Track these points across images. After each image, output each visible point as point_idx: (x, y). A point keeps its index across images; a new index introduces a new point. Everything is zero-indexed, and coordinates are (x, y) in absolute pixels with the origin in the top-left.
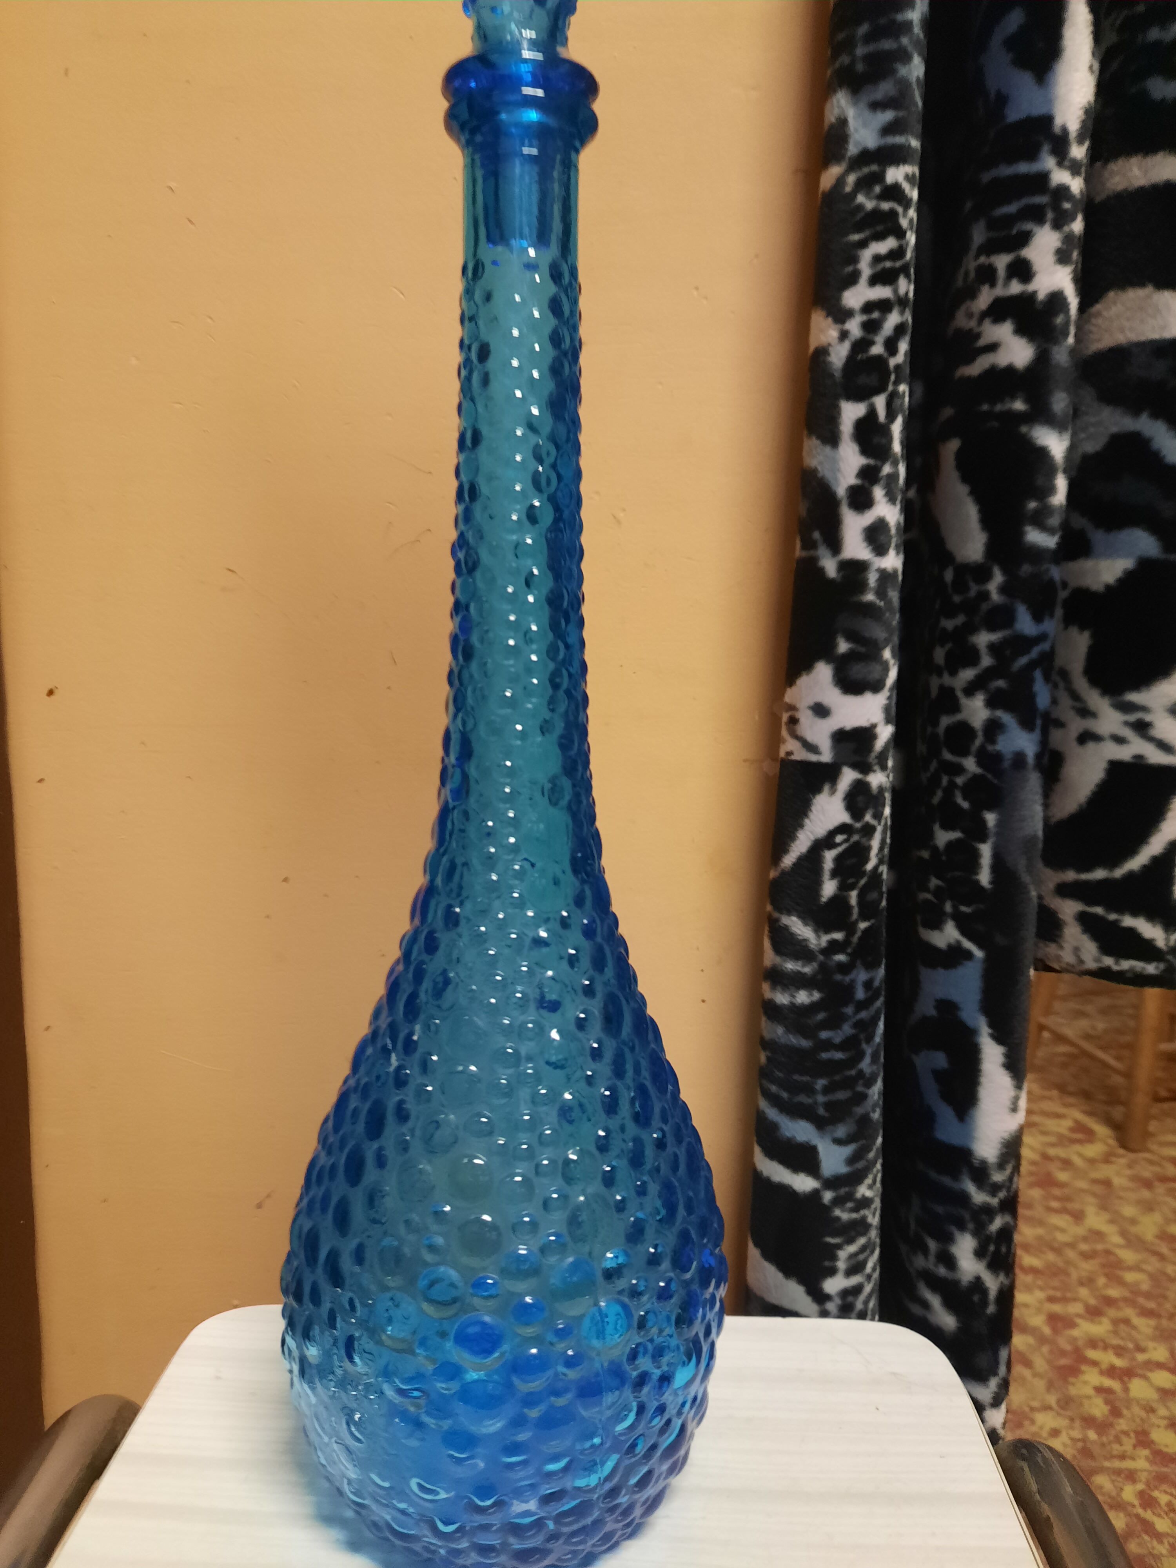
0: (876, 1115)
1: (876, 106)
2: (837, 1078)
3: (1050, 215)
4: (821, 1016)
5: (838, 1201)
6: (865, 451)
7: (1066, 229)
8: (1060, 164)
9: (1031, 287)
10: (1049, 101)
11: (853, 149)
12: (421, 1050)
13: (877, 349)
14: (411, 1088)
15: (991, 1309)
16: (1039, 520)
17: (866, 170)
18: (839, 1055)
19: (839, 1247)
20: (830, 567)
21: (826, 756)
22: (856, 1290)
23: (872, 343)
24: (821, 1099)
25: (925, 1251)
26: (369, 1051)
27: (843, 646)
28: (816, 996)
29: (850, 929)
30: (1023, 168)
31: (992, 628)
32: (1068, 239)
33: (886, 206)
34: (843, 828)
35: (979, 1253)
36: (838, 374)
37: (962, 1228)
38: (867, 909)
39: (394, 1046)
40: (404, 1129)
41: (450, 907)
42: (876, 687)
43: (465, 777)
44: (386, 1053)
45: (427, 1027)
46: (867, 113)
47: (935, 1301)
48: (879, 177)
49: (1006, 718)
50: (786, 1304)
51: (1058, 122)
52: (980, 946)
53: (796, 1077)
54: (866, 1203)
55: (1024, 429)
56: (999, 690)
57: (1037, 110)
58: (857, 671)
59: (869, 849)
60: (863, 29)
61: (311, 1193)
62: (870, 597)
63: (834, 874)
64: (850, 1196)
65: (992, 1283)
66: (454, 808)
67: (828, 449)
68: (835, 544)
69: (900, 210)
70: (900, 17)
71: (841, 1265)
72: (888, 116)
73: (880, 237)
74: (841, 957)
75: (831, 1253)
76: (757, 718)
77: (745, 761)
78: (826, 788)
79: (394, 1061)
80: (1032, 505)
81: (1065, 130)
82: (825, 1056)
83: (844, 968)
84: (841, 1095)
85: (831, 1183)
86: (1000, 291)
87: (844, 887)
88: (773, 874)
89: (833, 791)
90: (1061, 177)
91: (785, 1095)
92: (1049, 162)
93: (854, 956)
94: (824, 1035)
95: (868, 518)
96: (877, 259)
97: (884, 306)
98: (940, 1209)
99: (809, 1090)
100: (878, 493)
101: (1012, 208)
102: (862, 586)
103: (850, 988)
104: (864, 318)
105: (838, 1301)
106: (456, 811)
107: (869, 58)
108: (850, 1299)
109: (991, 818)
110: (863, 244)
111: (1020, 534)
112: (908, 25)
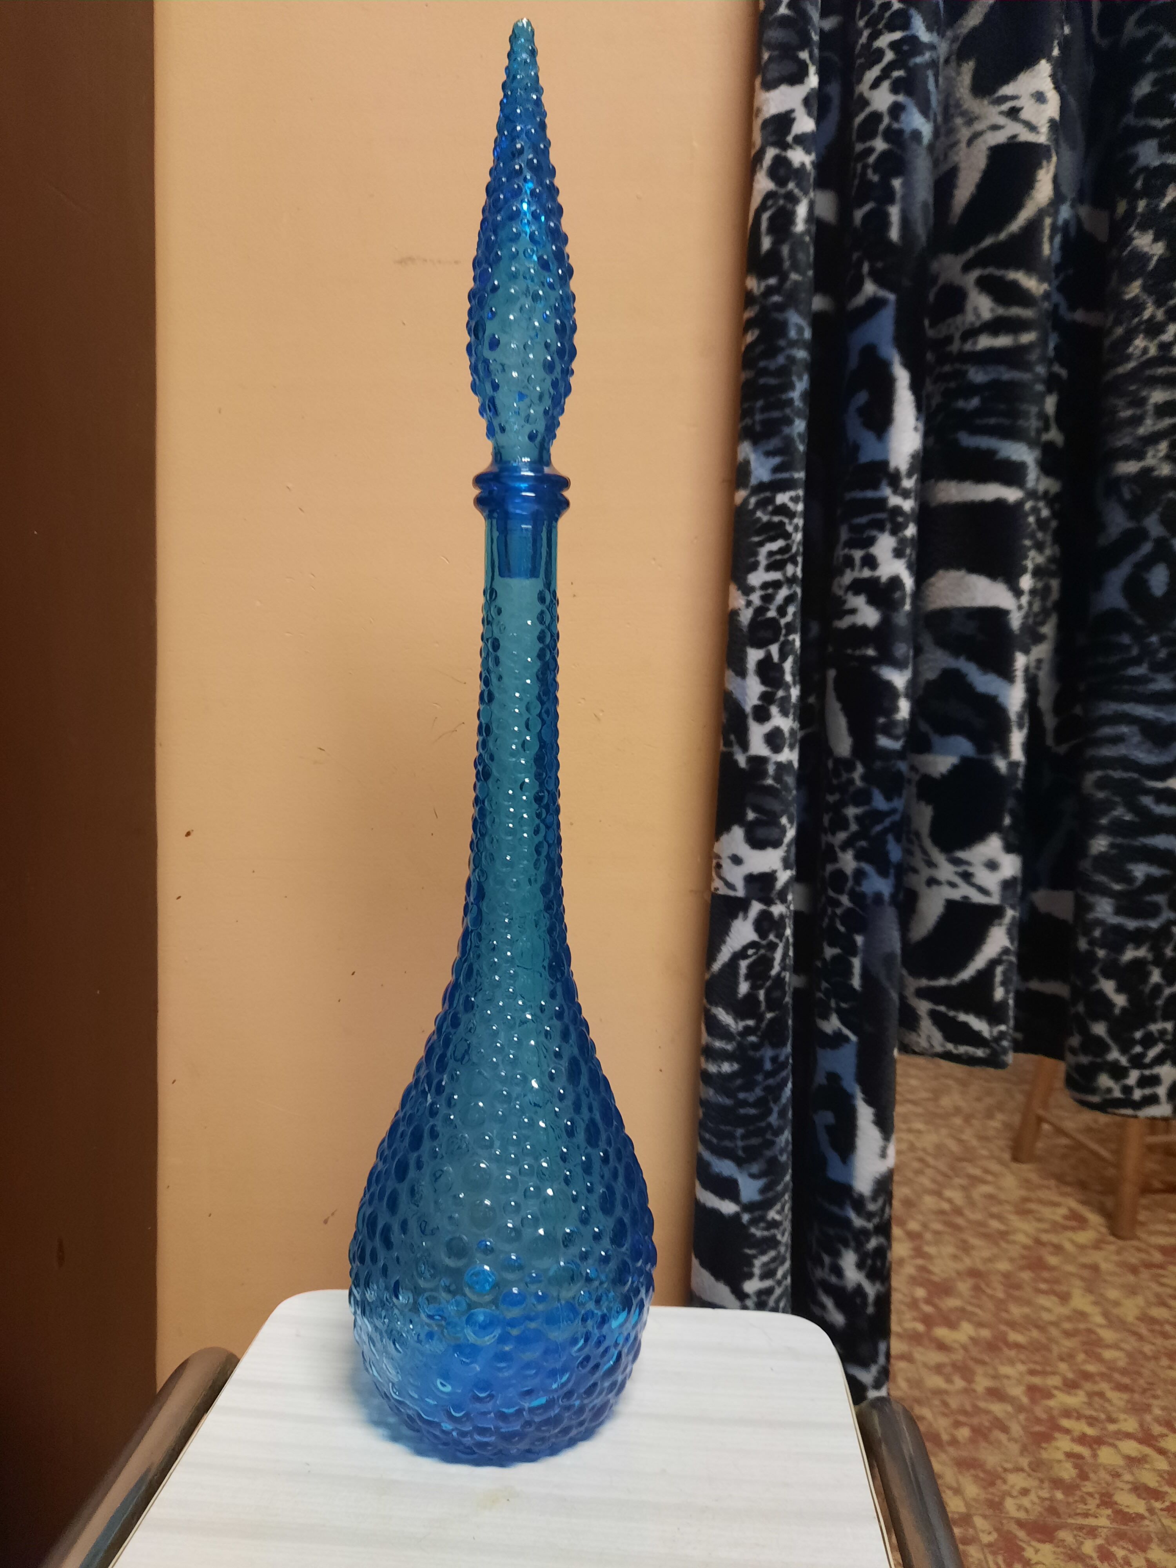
0: (784, 1158)
1: (768, 454)
2: (751, 1128)
3: (888, 526)
4: (739, 1082)
5: (754, 1222)
6: (764, 682)
7: (900, 535)
8: (895, 492)
9: (877, 573)
10: (886, 451)
11: (753, 481)
12: (447, 1091)
13: (772, 614)
14: (440, 1116)
15: (870, 1310)
16: (888, 730)
17: (762, 496)
18: (752, 1111)
19: (755, 1257)
20: (741, 760)
21: (740, 893)
22: (769, 1291)
23: (768, 609)
24: (740, 1143)
25: (822, 1264)
26: (413, 1093)
27: (751, 816)
28: (736, 1066)
29: (760, 1018)
30: (870, 494)
31: (857, 804)
32: (902, 542)
33: (776, 519)
34: (752, 945)
35: (860, 1266)
36: (745, 630)
37: (847, 1245)
38: (773, 1003)
39: (429, 1090)
40: (435, 1144)
41: (468, 997)
42: (776, 844)
43: (480, 911)
44: (424, 1094)
45: (452, 1078)
46: (763, 459)
47: (829, 1303)
48: (771, 500)
49: (867, 868)
50: (716, 1300)
51: (893, 464)
52: (855, 1033)
53: (723, 1127)
54: (775, 1224)
55: (874, 668)
56: (863, 848)
57: (878, 457)
58: (761, 833)
59: (772, 960)
60: (760, 403)
61: (372, 1190)
62: (770, 782)
63: (748, 977)
64: (762, 1218)
65: (871, 1290)
66: (472, 931)
67: (739, 679)
68: (744, 745)
69: (786, 520)
70: (784, 397)
71: (757, 1271)
72: (776, 460)
73: (773, 539)
74: (753, 1039)
75: (748, 1261)
76: (699, 860)
77: (691, 891)
78: (741, 915)
79: (429, 1099)
80: (882, 720)
81: (897, 471)
82: (742, 1111)
83: (755, 1047)
84: (755, 1141)
85: (748, 1207)
86: (856, 574)
87: (754, 987)
88: (707, 976)
89: (745, 917)
90: (895, 500)
91: (715, 1141)
92: (887, 491)
93: (763, 1038)
94: (742, 1095)
95: (767, 727)
96: (771, 554)
97: (776, 585)
98: (831, 1232)
99: (731, 1137)
100: (774, 710)
101: (863, 520)
102: (764, 774)
103: (761, 1061)
104: (762, 593)
105: (755, 1299)
106: (473, 934)
107: (764, 423)
108: (764, 1298)
109: (859, 939)
110: (761, 544)
111: (873, 740)
112: (791, 401)
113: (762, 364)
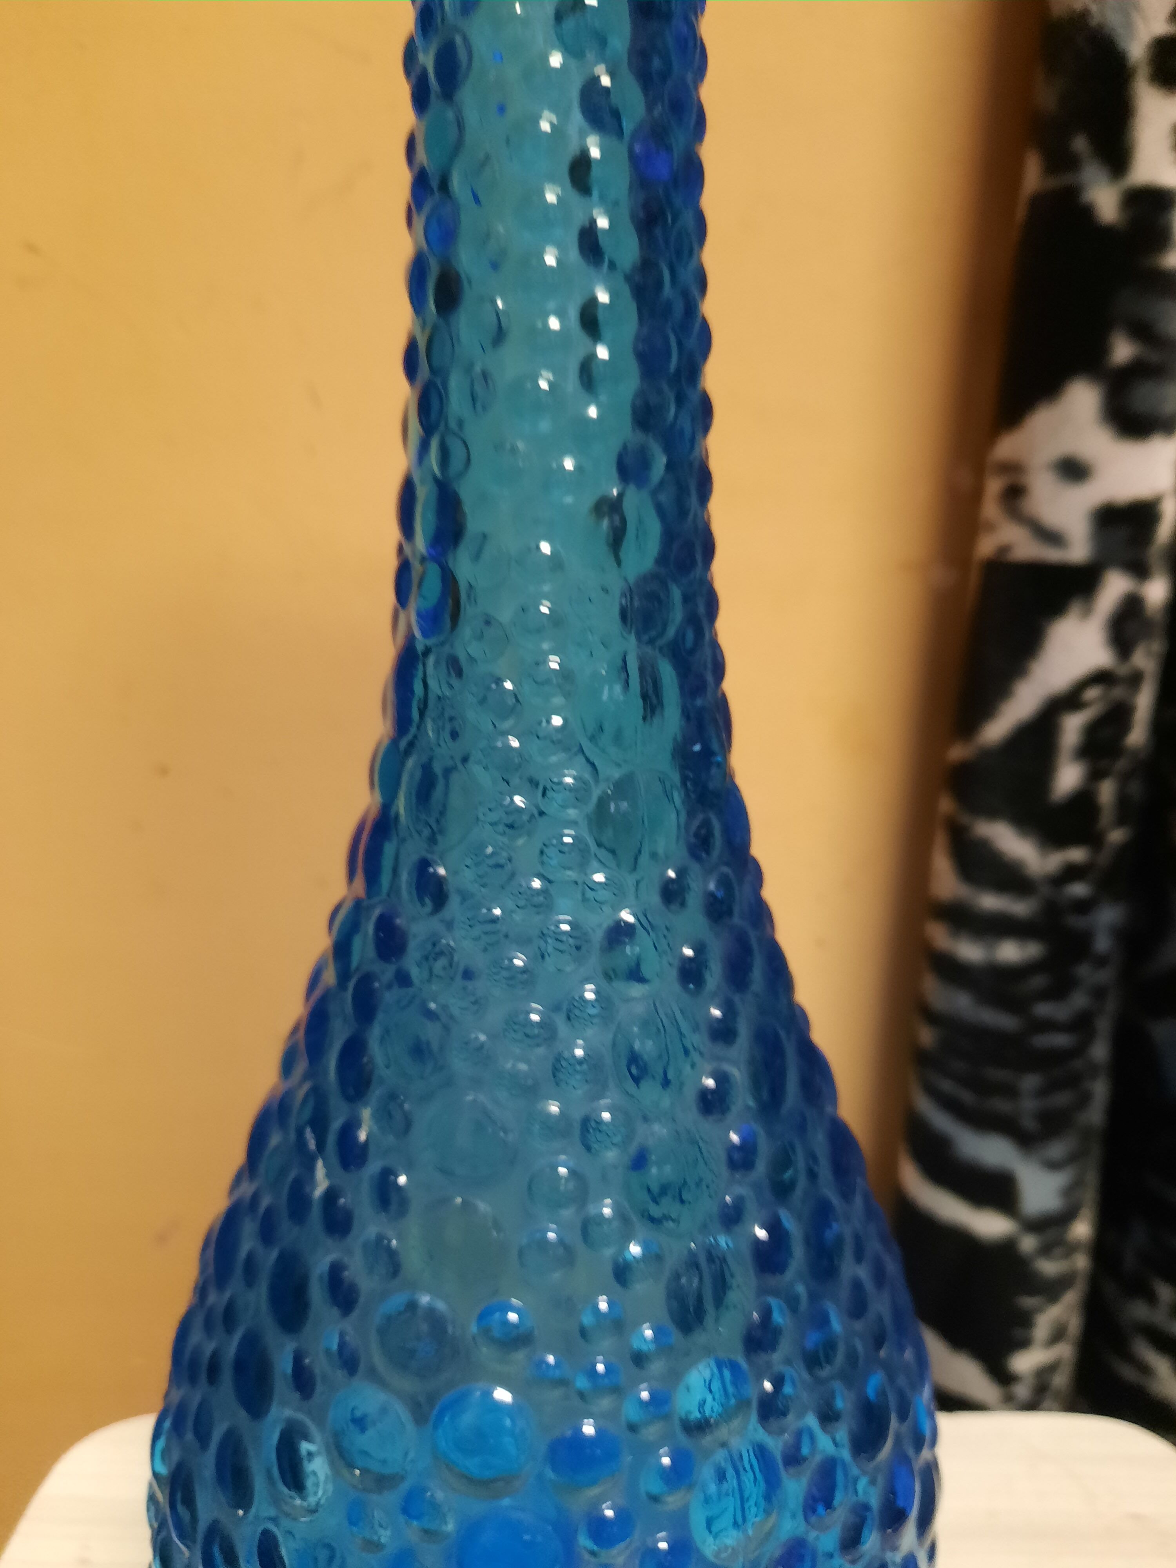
2: (1057, 1074)
4: (1038, 982)
18: (1061, 1040)
19: (1040, 1310)
20: (1105, 201)
21: (1077, 550)
22: (1054, 1367)
24: (1029, 1105)
25: (1153, 1299)
26: (275, 1139)
27: (1124, 352)
28: (1033, 949)
29: (1097, 842)
34: (1101, 678)
38: (1126, 810)
41: (424, 865)
43: (449, 581)
45: (384, 1115)
53: (986, 1070)
54: (1076, 1246)
58: (1146, 396)
59: (1132, 710)
63: (1079, 754)
64: (1059, 1240)
66: (427, 652)
68: (1117, 157)
71: (1039, 1334)
74: (1079, 889)
75: (1025, 1320)
78: (1075, 606)
82: (1041, 1041)
83: (1083, 907)
84: (1061, 1098)
85: (1034, 1225)
87: (1094, 775)
88: (958, 753)
89: (1089, 611)
91: (967, 1095)
93: (1099, 887)
94: (1044, 1010)
99: (1010, 1092)
103: (1087, 936)
105: (1032, 1382)
106: (431, 660)
108: (1049, 1378)
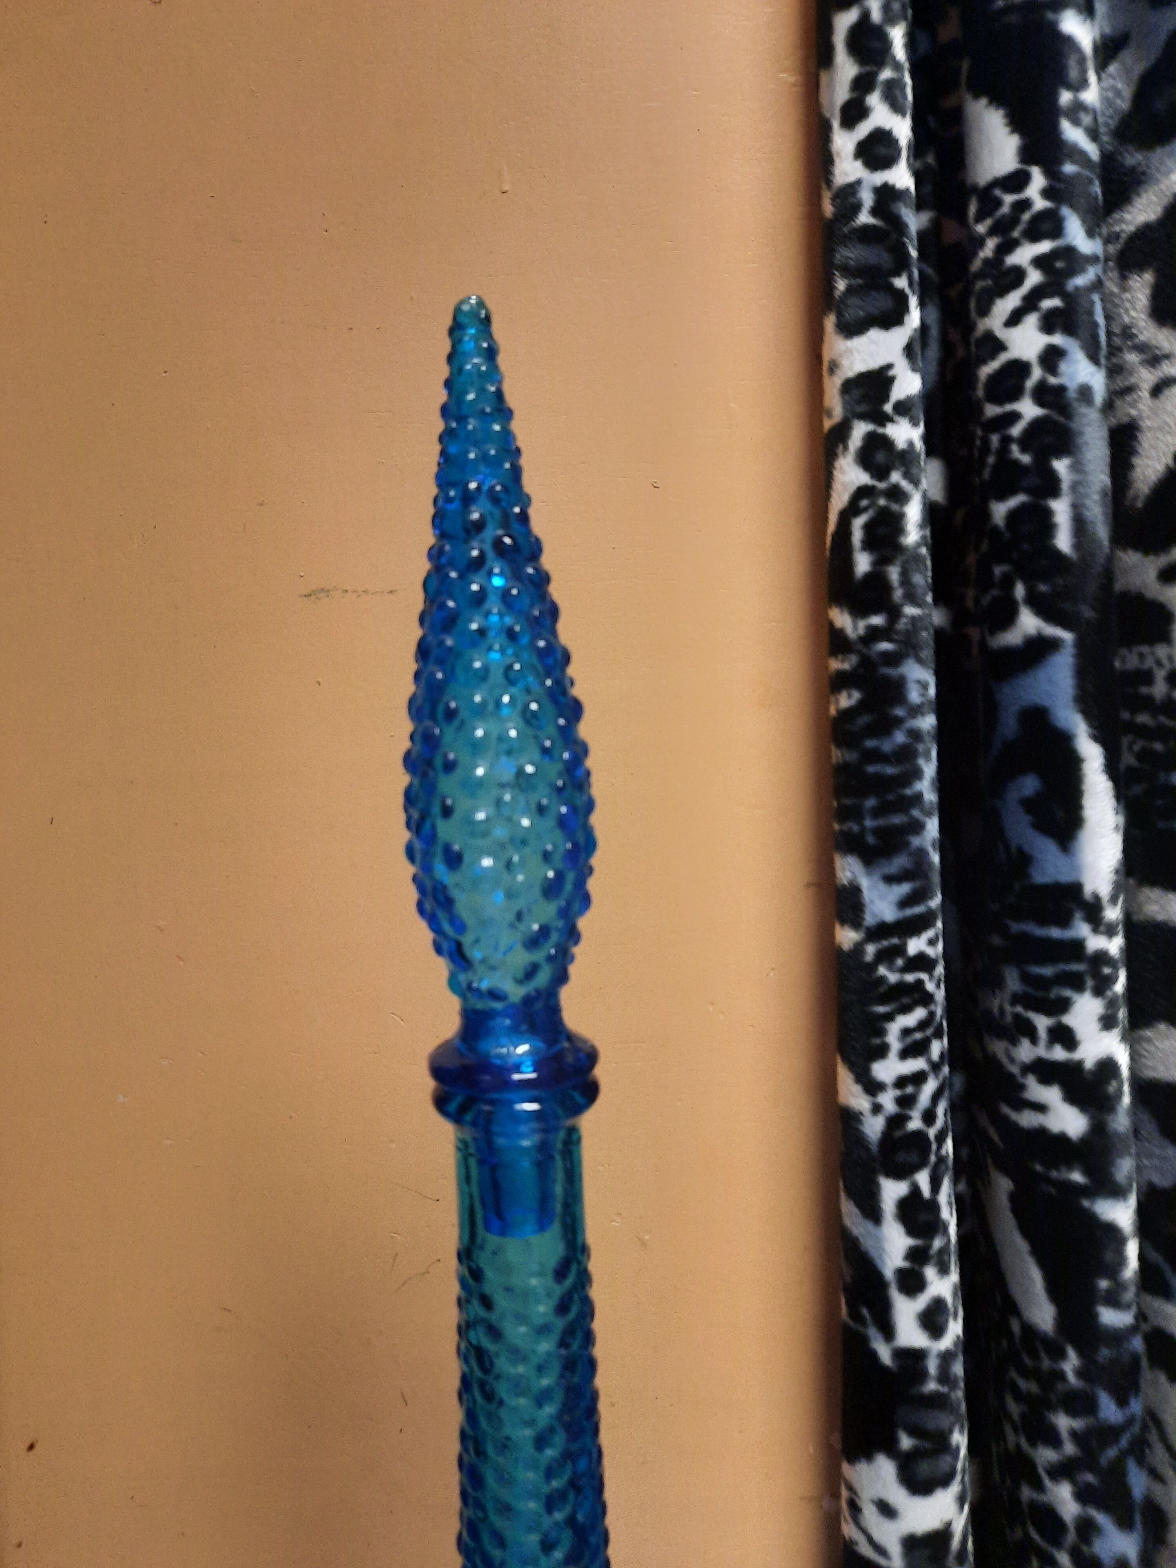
1: (890, 880)
3: (1090, 983)
6: (911, 1229)
7: (1109, 993)
8: (1096, 930)
9: (1077, 1055)
10: (1076, 868)
11: (869, 920)
13: (915, 1124)
16: (1113, 1300)
17: (885, 943)
20: (884, 1353)
21: (897, 1563)
23: (909, 1118)
27: (906, 1442)
30: (1055, 933)
31: (1072, 1413)
32: (1112, 1004)
33: (910, 978)
36: (874, 1148)
42: (945, 1481)
46: (882, 886)
48: (900, 950)
49: (1101, 1519)
51: (1088, 889)
55: (1086, 1203)
56: (1088, 1485)
57: (1065, 878)
58: (924, 1468)
60: (870, 803)
62: (932, 1386)
67: (870, 1225)
68: (888, 1331)
69: (924, 976)
70: (908, 792)
72: (905, 888)
73: (906, 1009)
76: (811, 1450)
77: (802, 1499)
80: (1104, 1284)
81: (1097, 898)
86: (1041, 1051)
90: (1095, 943)
92: (1082, 929)
95: (922, 1302)
96: (906, 1032)
97: (918, 1078)
100: (930, 1272)
101: (1048, 971)
102: (923, 1375)
104: (898, 1092)
107: (878, 832)
110: (890, 1017)
111: (1094, 1316)
112: (919, 796)
113: (870, 743)
